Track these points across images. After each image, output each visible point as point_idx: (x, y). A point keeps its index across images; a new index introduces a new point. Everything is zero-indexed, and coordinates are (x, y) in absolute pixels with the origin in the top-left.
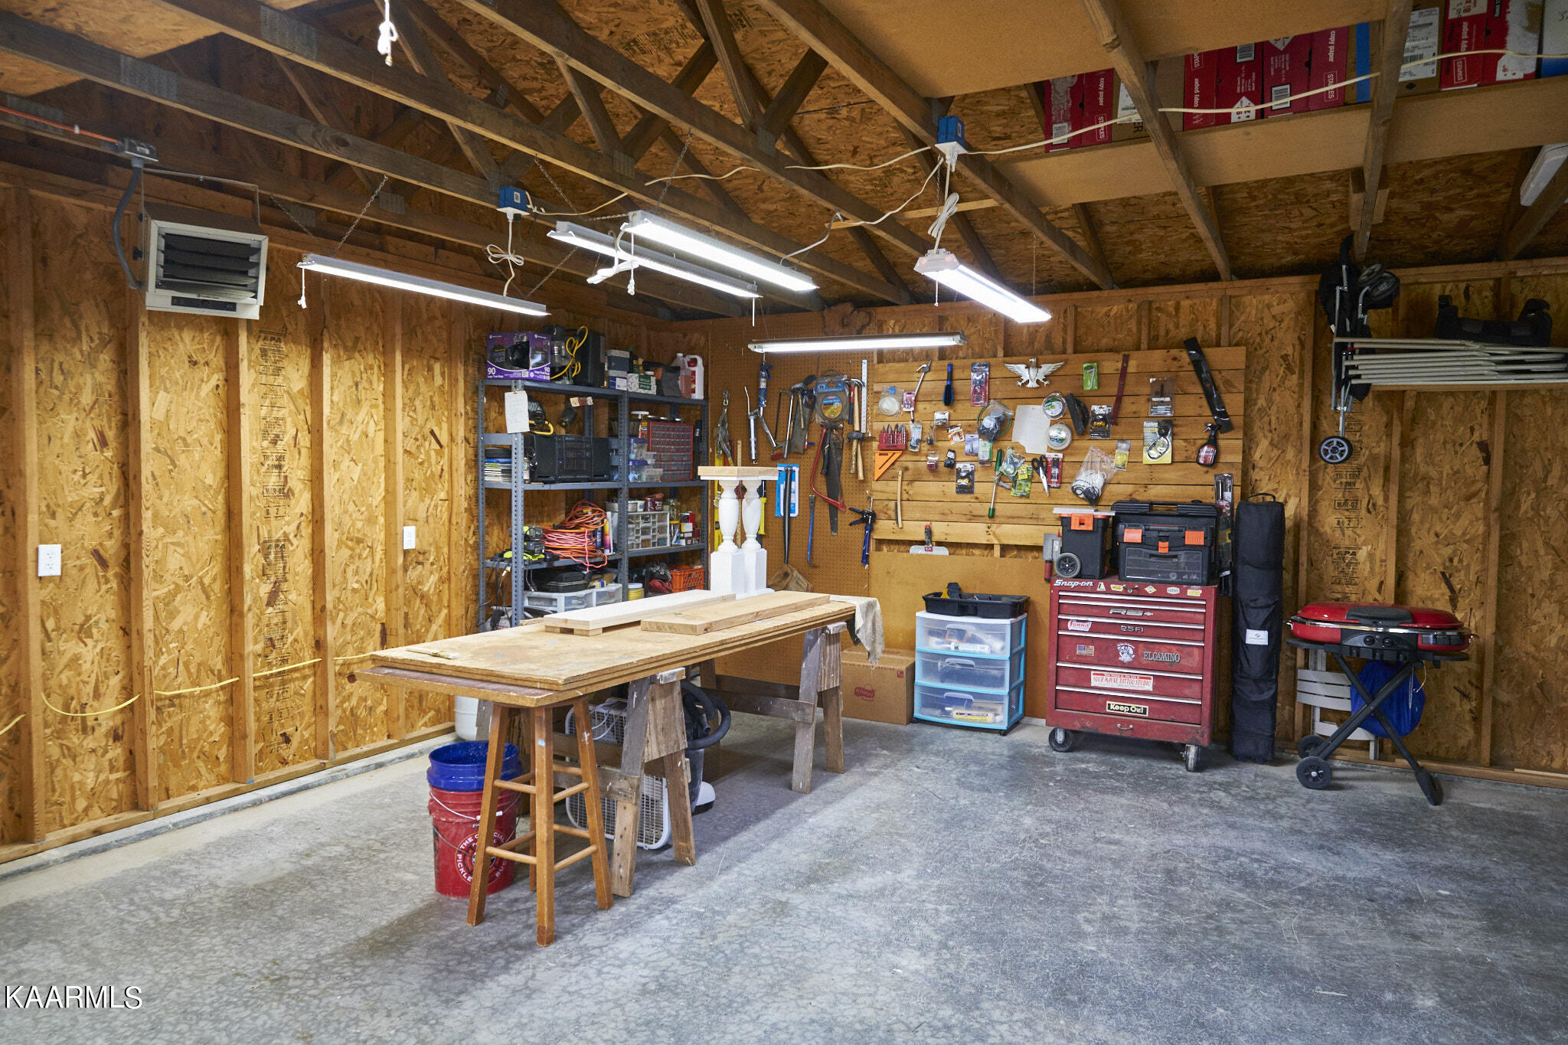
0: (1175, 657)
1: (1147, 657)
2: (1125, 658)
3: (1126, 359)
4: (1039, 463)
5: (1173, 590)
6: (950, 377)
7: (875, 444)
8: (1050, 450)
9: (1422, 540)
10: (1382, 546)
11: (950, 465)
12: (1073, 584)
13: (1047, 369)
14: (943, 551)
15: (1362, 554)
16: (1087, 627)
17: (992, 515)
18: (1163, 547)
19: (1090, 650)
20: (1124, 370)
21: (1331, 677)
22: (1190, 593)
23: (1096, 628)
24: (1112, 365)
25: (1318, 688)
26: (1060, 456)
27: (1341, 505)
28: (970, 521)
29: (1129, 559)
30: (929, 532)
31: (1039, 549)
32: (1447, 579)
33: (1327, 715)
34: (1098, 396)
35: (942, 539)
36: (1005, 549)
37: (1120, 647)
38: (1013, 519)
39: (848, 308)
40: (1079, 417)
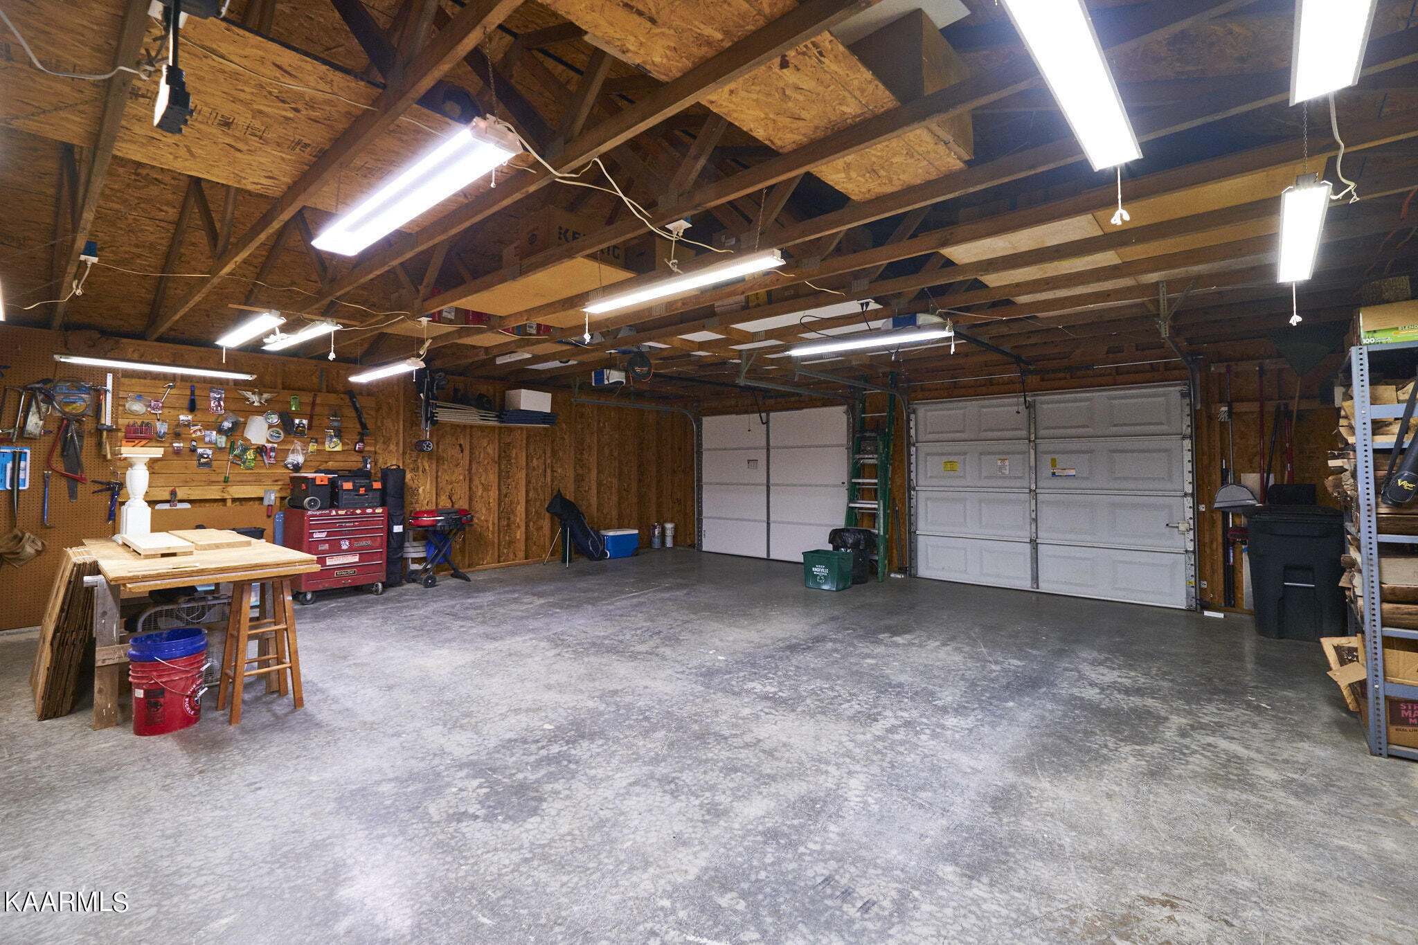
0: (369, 542)
1: (356, 544)
2: (344, 547)
3: (315, 395)
4: (261, 450)
5: (369, 511)
6: (193, 393)
7: (120, 434)
8: (268, 441)
9: (443, 484)
10: (428, 487)
11: (193, 450)
12: (318, 513)
13: (265, 396)
14: (188, 506)
15: (421, 490)
16: (324, 535)
17: (226, 481)
18: (362, 491)
19: (326, 547)
20: (314, 402)
21: (415, 544)
22: (377, 511)
23: (329, 534)
24: (307, 398)
25: (411, 550)
26: (276, 445)
27: (413, 470)
28: (209, 485)
29: (344, 498)
30: (173, 493)
31: (261, 499)
32: (450, 498)
33: (415, 560)
34: (300, 414)
35: (185, 497)
36: (234, 500)
37: (342, 542)
38: (242, 483)
39: (95, 335)
40: (287, 424)
